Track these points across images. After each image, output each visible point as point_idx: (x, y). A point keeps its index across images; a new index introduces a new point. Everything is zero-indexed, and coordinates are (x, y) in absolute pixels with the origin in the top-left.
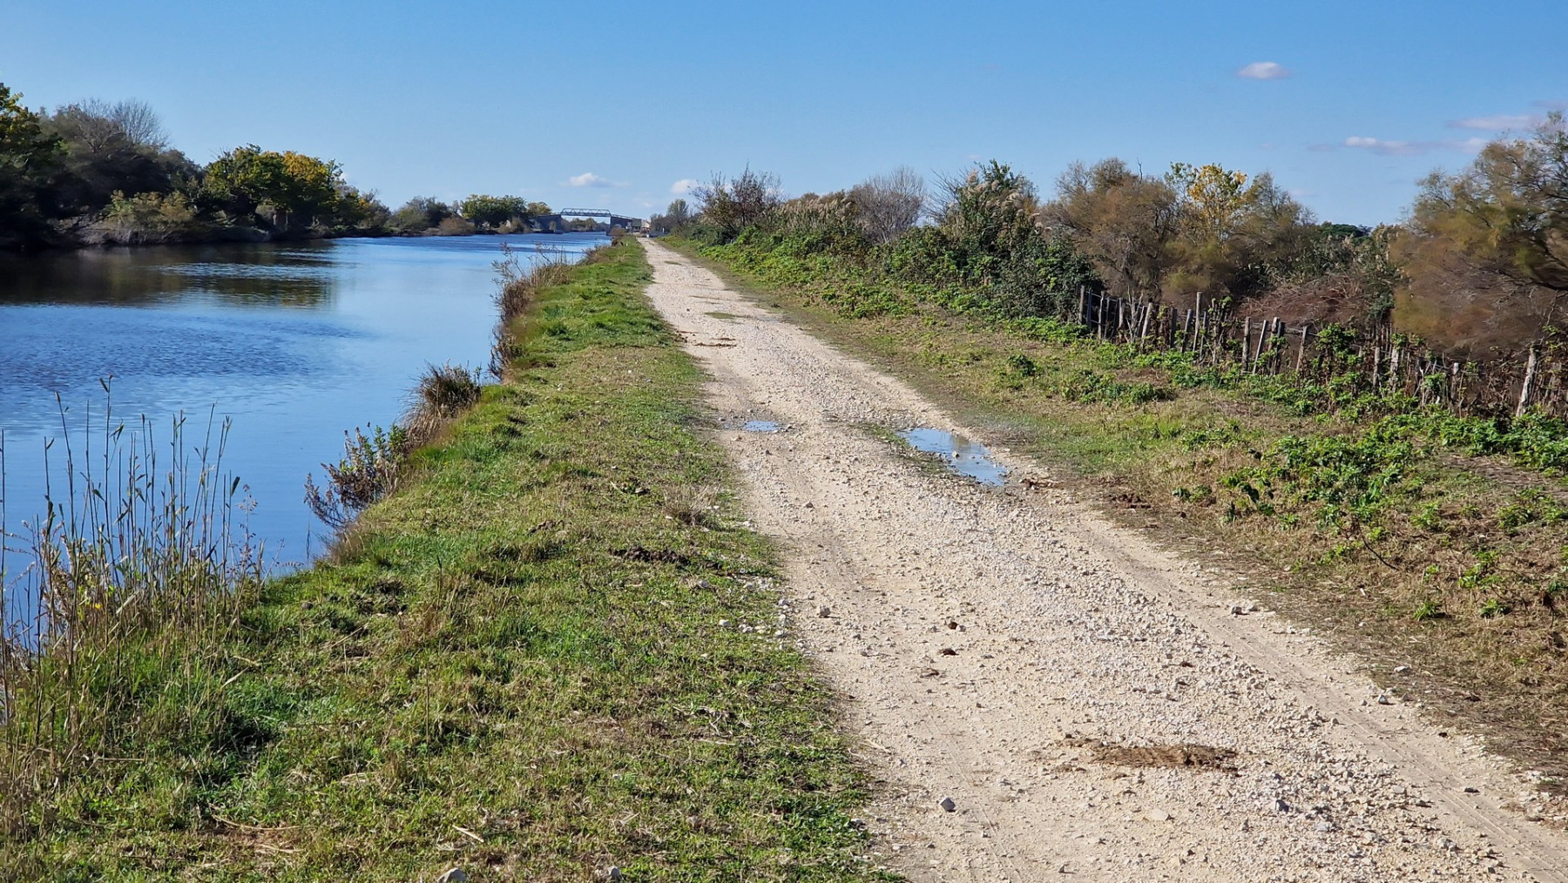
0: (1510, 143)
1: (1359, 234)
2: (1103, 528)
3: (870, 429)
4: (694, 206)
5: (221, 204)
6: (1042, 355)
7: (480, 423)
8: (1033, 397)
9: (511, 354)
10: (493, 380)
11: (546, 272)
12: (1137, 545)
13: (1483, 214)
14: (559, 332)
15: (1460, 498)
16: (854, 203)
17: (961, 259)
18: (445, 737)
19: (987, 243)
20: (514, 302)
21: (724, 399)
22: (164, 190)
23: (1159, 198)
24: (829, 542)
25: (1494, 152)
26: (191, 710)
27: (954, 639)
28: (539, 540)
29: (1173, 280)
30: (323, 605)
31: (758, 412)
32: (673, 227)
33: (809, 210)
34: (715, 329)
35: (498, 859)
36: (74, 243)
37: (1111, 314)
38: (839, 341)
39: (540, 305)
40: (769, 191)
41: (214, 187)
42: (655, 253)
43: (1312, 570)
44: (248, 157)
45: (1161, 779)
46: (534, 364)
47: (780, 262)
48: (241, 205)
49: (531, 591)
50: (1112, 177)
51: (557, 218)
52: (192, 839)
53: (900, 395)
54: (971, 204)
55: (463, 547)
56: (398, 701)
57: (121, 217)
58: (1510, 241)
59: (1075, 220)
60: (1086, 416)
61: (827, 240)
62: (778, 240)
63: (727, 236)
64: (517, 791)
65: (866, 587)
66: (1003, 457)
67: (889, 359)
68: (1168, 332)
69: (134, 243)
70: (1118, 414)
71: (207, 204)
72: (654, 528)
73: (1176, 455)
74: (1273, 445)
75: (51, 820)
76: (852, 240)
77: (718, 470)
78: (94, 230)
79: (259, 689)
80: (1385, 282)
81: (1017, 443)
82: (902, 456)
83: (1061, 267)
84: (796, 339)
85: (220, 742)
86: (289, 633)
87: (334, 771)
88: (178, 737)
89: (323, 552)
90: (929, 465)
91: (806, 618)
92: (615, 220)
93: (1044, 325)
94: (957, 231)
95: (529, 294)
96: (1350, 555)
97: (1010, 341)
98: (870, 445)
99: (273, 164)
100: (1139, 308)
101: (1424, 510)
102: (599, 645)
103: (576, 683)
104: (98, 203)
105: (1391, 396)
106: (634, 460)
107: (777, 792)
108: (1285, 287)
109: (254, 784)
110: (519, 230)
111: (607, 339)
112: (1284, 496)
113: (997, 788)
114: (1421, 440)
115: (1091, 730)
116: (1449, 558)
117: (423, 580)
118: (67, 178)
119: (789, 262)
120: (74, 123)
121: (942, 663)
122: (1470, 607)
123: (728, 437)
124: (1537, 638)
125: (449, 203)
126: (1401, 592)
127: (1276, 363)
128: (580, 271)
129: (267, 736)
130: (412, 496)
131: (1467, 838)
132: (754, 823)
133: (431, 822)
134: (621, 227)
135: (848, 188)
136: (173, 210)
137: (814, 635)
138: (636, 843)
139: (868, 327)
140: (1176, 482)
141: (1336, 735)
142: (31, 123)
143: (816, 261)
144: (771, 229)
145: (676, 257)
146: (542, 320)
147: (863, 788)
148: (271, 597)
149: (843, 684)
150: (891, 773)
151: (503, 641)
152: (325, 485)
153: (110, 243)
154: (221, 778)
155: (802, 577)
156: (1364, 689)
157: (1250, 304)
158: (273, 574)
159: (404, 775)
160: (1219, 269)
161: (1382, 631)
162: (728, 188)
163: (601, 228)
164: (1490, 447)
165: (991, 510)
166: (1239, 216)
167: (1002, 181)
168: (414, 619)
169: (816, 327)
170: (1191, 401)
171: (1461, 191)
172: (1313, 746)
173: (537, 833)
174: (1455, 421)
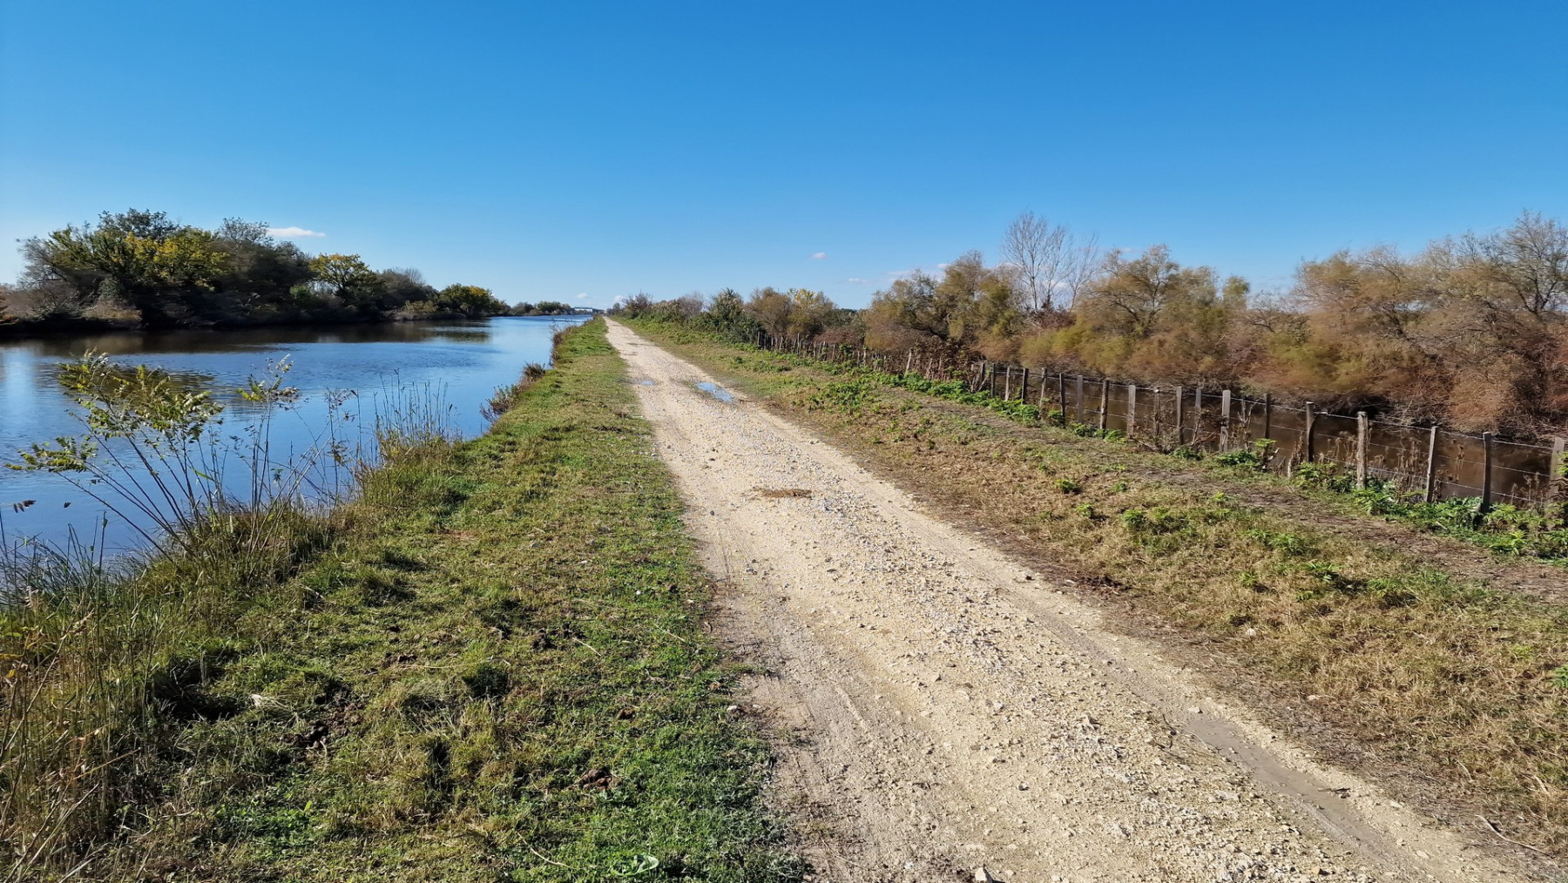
0: (903, 280)
1: (853, 312)
2: (767, 416)
3: (685, 383)
4: (622, 305)
5: (446, 305)
6: (745, 356)
7: (544, 384)
8: (742, 371)
9: (556, 358)
10: (551, 368)
11: (569, 329)
12: (778, 421)
13: (895, 305)
14: (574, 350)
15: (886, 402)
16: (679, 304)
17: (717, 323)
18: (530, 496)
19: (726, 317)
20: (557, 340)
21: (633, 373)
22: (425, 300)
23: (784, 301)
24: (671, 423)
25: (898, 283)
26: (435, 489)
27: (714, 455)
28: (566, 424)
29: (791, 329)
30: (486, 450)
31: (646, 378)
32: (615, 313)
33: (663, 306)
34: (631, 349)
35: (550, 539)
36: (391, 320)
37: (769, 341)
38: (674, 352)
39: (567, 341)
40: (649, 300)
41: (444, 299)
42: (609, 322)
43: (838, 428)
44: (457, 288)
45: (785, 501)
46: (565, 362)
47: (653, 325)
48: (455, 305)
49: (564, 443)
50: (769, 293)
51: (573, 309)
52: (437, 536)
53: (694, 371)
54: (720, 304)
55: (538, 428)
56: (514, 483)
57: (409, 310)
58: (903, 315)
59: (757, 307)
60: (760, 377)
61: (670, 317)
62: (653, 317)
63: (635, 316)
64: (557, 514)
65: (683, 437)
66: (731, 391)
67: (692, 359)
68: (788, 347)
69: (414, 319)
70: (771, 376)
71: (442, 305)
72: (608, 418)
73: (791, 390)
74: (824, 385)
75: (382, 531)
76: (678, 317)
77: (631, 398)
78: (399, 315)
79: (461, 481)
80: (862, 328)
81: (736, 387)
82: (697, 392)
83: (751, 325)
84: (660, 353)
85: (446, 501)
86: (473, 461)
87: (490, 509)
88: (431, 500)
89: (486, 431)
90: (706, 395)
91: (662, 449)
92: (594, 310)
93: (745, 346)
94: (715, 313)
95: (563, 337)
96: (850, 423)
97: (733, 352)
98: (685, 389)
99: (466, 290)
100: (778, 339)
101: (874, 406)
102: (589, 461)
103: (580, 475)
104: (401, 305)
105: (864, 368)
106: (601, 395)
107: (652, 511)
108: (829, 331)
109: (459, 516)
110: (559, 314)
111: (591, 353)
112: (828, 403)
113: (729, 506)
114: (873, 383)
115: (761, 485)
116: (883, 422)
117: (524, 440)
118: (387, 296)
119: (657, 325)
120: (390, 276)
121: (710, 463)
122: (890, 439)
123: (635, 387)
124: (912, 449)
125: (533, 304)
126: (867, 435)
127: (825, 357)
128: (581, 329)
129: (465, 498)
130: (520, 410)
131: (888, 518)
132: (643, 522)
133: (526, 526)
134: (596, 313)
135: (677, 298)
136: (429, 307)
137: (666, 456)
138: (601, 531)
139: (684, 347)
140: (791, 399)
141: (844, 484)
142: (373, 276)
143: (666, 324)
144: (649, 313)
145: (616, 323)
146: (568, 346)
147: (682, 508)
148: (467, 448)
149: (675, 471)
150: (693, 502)
151: (553, 461)
152: (487, 407)
153: (405, 320)
154: (447, 513)
155: (663, 436)
156: (854, 468)
157: (817, 337)
158: (466, 439)
159: (516, 511)
160: (807, 325)
161: (860, 449)
162: (634, 299)
163: (589, 313)
164: (897, 385)
165: (727, 410)
166: (813, 306)
167: (731, 295)
168: (520, 454)
169: (667, 350)
170: (796, 371)
171: (887, 297)
172: (837, 488)
173: (565, 529)
174: (885, 376)
